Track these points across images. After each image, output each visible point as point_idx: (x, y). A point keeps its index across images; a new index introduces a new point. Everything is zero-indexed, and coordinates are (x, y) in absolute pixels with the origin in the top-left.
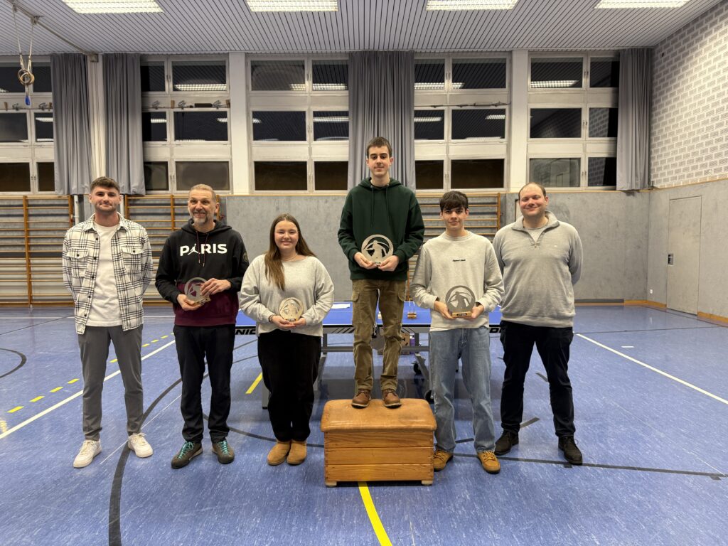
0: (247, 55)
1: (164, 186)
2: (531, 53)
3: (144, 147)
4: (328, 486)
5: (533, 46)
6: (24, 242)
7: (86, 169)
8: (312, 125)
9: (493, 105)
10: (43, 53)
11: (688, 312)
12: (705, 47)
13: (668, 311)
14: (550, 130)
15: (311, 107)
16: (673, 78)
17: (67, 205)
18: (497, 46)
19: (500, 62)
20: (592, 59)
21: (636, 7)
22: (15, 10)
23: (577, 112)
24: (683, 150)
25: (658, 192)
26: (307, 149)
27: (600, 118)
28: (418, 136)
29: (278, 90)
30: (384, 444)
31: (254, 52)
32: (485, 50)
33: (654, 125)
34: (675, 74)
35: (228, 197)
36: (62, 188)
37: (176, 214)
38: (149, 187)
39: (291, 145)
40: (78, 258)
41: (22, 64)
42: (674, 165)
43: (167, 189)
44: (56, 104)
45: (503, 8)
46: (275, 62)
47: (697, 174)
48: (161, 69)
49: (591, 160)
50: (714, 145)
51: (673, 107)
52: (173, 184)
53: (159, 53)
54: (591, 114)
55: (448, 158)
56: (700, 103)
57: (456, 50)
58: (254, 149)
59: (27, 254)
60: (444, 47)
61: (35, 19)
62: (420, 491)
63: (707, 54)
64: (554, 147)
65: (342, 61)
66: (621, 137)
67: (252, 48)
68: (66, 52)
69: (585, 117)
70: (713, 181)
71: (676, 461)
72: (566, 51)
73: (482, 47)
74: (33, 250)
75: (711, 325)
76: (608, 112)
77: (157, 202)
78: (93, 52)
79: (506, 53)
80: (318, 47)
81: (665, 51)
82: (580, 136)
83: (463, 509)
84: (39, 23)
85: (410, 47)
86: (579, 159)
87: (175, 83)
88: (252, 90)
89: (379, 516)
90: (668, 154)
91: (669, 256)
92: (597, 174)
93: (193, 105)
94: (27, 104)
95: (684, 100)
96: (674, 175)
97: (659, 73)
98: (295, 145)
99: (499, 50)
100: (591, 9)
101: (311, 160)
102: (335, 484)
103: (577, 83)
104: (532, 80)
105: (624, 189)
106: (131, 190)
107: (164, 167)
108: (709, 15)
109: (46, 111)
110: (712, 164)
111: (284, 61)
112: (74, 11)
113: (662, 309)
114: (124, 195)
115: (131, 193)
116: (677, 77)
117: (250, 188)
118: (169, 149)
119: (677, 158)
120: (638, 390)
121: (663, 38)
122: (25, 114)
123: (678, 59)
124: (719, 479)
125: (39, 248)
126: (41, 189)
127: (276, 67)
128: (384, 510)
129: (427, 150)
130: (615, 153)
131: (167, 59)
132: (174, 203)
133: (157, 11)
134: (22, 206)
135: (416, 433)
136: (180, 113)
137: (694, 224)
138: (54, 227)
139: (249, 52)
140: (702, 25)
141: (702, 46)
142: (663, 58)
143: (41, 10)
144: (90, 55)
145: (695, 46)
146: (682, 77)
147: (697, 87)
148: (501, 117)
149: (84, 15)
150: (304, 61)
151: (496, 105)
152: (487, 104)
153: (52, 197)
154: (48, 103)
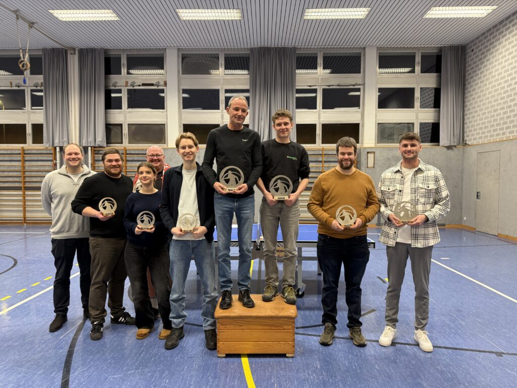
0: (179, 50)
1: (120, 141)
2: (378, 49)
3: (106, 113)
4: (219, 357)
5: (381, 44)
6: (21, 179)
7: (65, 128)
8: (224, 98)
9: (352, 85)
10: (37, 48)
11: (491, 233)
12: (502, 45)
13: (476, 232)
14: (394, 103)
15: (223, 86)
16: (480, 67)
17: (52, 154)
18: (355, 44)
19: (357, 55)
20: (422, 53)
21: (452, 17)
22: (18, 18)
23: (412, 90)
24: (487, 118)
25: (469, 147)
26: (220, 115)
27: (429, 95)
28: (298, 107)
29: (201, 74)
30: (260, 327)
31: (184, 48)
32: (346, 47)
33: (466, 100)
34: (481, 64)
36: (48, 142)
37: (127, 161)
38: (109, 141)
39: (209, 112)
40: (389, 191)
41: (21, 55)
42: (481, 129)
43: (122, 143)
44: (46, 83)
45: (358, 18)
46: (199, 54)
47: (497, 135)
48: (119, 59)
49: (421, 124)
50: (509, 114)
51: (480, 87)
52: (126, 139)
53: (118, 48)
54: (421, 92)
55: (320, 123)
56: (499, 84)
57: (325, 47)
58: (184, 116)
59: (23, 188)
60: (317, 44)
61: (31, 24)
62: (285, 361)
63: (503, 50)
64: (395, 115)
65: (245, 54)
66: (443, 108)
67: (182, 45)
68: (53, 47)
69: (417, 94)
70: (509, 140)
71: (472, 343)
73: (344, 44)
74: (27, 185)
75: (507, 244)
76: (434, 91)
78: (72, 47)
79: (361, 49)
80: (229, 45)
81: (474, 48)
82: (414, 108)
83: (314, 375)
84: (34, 27)
85: (293, 45)
86: (413, 124)
87: (129, 68)
88: (183, 74)
89: (254, 379)
90: (476, 121)
91: (478, 193)
92: (425, 134)
93: (141, 84)
94: (24, 83)
95: (487, 82)
96: (481, 136)
97: (470, 63)
98: (211, 112)
99: (356, 47)
100: (420, 19)
102: (225, 356)
103: (412, 70)
104: (379, 68)
105: (445, 145)
106: (97, 144)
107: (119, 128)
108: (505, 23)
109: (39, 88)
110: (507, 128)
111: (205, 54)
112: (58, 19)
113: (472, 231)
114: (91, 147)
115: (96, 146)
116: (482, 66)
118: (123, 115)
119: (483, 123)
120: (450, 290)
121: (473, 38)
122: (24, 90)
123: (483, 53)
124: (502, 356)
125: (32, 184)
126: (34, 142)
127: (199, 58)
128: (257, 375)
129: (304, 117)
130: (439, 120)
131: (123, 52)
132: (126, 153)
133: (116, 19)
134: (20, 154)
135: (282, 319)
136: (131, 90)
137: (495, 171)
138: (42, 169)
139: (180, 47)
140: (500, 29)
141: (500, 44)
142: (472, 53)
143: (35, 18)
144: (70, 50)
145: (495, 44)
146: (486, 66)
147: (497, 73)
148: (357, 93)
149: (65, 22)
150: (218, 54)
151: (354, 85)
152: (347, 84)
153: (41, 148)
154: (40, 83)
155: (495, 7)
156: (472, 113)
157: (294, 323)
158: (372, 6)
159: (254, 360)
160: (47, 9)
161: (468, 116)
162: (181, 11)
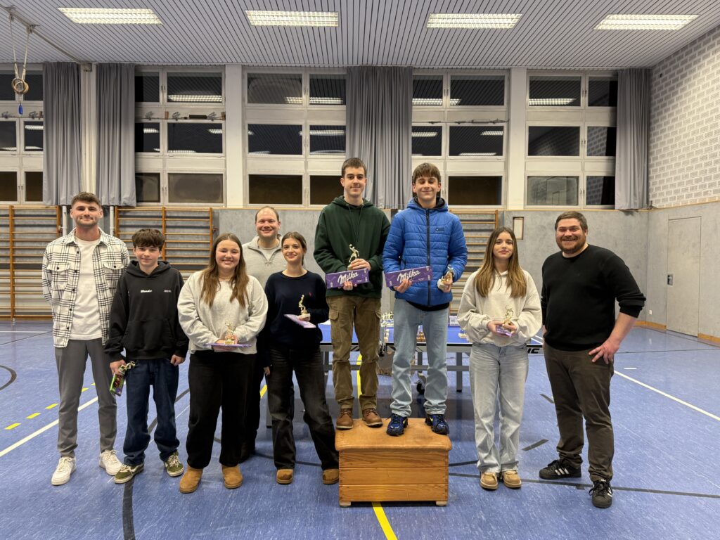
0: (244, 67)
1: (156, 199)
2: (529, 71)
3: (136, 158)
4: (342, 507)
5: (533, 64)
6: (9, 253)
7: (75, 179)
8: (308, 138)
9: (491, 122)
10: (34, 62)
11: (689, 333)
12: (703, 69)
13: (667, 332)
15: (308, 121)
16: (671, 98)
17: (55, 216)
18: (496, 64)
19: (499, 79)
20: (590, 78)
21: (635, 28)
22: (12, 19)
23: (575, 131)
24: (682, 170)
25: (657, 212)
26: (303, 162)
27: (598, 137)
28: (416, 152)
29: (274, 103)
30: (399, 464)
31: (251, 65)
32: (483, 68)
33: (652, 145)
34: (674, 95)
35: (221, 210)
36: (50, 198)
37: (167, 227)
38: (140, 198)
39: (287, 159)
40: (58, 271)
41: (16, 73)
42: (673, 185)
43: (159, 201)
44: (48, 114)
45: (503, 27)
46: (272, 75)
47: (697, 195)
48: (155, 80)
49: (589, 178)
50: (713, 166)
51: (672, 127)
52: (164, 196)
53: (155, 64)
54: (589, 131)
55: (446, 175)
56: (699, 124)
57: (455, 67)
58: (250, 162)
59: (11, 265)
60: (443, 63)
61: (31, 28)
62: (435, 511)
63: (706, 76)
64: (552, 165)
65: (340, 75)
66: (620, 157)
67: (249, 61)
68: (59, 60)
69: (583, 136)
70: (713, 202)
71: (687, 484)
72: (565, 69)
73: (481, 64)
74: (18, 261)
75: (711, 347)
76: (606, 130)
77: (148, 214)
78: (87, 61)
79: (504, 71)
80: (316, 61)
81: (663, 72)
82: (578, 155)
83: (480, 529)
84: (35, 32)
85: (409, 63)
86: (577, 178)
87: (169, 93)
88: (249, 102)
89: (397, 536)
90: (666, 174)
91: (669, 276)
92: (594, 192)
93: (188, 116)
94: (20, 113)
95: (682, 121)
96: (673, 195)
97: (657, 93)
98: (290, 159)
99: (497, 68)
100: (590, 30)
101: (307, 174)
102: (350, 504)
103: (575, 101)
104: (531, 98)
105: (623, 209)
106: (122, 202)
107: (156, 179)
108: (707, 38)
109: (36, 120)
110: (711, 185)
111: (281, 75)
112: (71, 21)
113: (661, 330)
114: (114, 206)
115: (122, 204)
116: (675, 98)
117: (244, 202)
118: (161, 160)
119: (676, 178)
120: (644, 412)
121: (661, 59)
122: (15, 123)
123: (676, 80)
125: (25, 259)
126: (28, 198)
127: (272, 80)
128: (400, 530)
130: (614, 172)
131: (163, 69)
132: (165, 215)
133: (156, 22)
134: (7, 216)
135: (431, 453)
136: (174, 124)
137: (694, 245)
138: (40, 237)
139: (245, 64)
140: (700, 47)
141: (700, 67)
142: (661, 79)
143: (37, 20)
144: (84, 65)
145: (693, 67)
146: (680, 97)
147: (695, 108)
148: (499, 133)
149: (81, 24)
150: (301, 75)
151: (494, 122)
152: (485, 121)
153: (40, 207)
154: (38, 112)
155: (694, 17)
156: (660, 163)
157: (447, 457)
158: (524, 11)
159: (392, 510)
160: (56, 6)
161: (655, 168)
162: (252, 12)
